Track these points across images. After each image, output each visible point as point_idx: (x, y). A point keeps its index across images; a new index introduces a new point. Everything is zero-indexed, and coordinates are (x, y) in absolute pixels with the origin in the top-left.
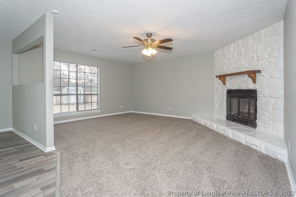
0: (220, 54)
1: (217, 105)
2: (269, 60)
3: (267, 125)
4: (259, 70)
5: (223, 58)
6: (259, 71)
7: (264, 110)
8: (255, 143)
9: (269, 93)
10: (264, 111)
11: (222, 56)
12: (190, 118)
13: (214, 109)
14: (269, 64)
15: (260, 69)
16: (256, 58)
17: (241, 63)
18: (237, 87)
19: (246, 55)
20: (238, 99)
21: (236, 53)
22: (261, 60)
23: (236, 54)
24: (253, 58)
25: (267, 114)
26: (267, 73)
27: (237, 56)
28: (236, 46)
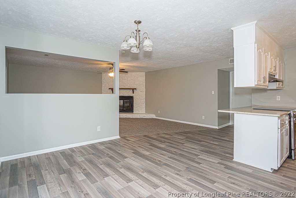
2: (140, 85)
15: (136, 88)
17: (125, 84)
26: (139, 90)
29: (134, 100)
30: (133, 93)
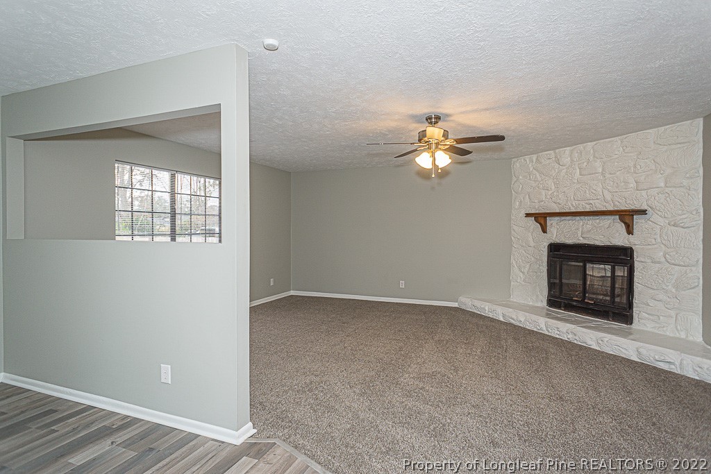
0: (530, 166)
1: (521, 275)
2: (667, 191)
3: (661, 318)
4: (642, 208)
5: (538, 175)
6: (643, 212)
7: (655, 287)
8: (667, 358)
9: (667, 256)
10: (652, 291)
11: (537, 171)
12: (456, 305)
13: (512, 283)
14: (668, 199)
15: (644, 207)
16: (633, 185)
17: (594, 192)
18: (581, 239)
19: (607, 176)
20: (581, 264)
21: (577, 168)
22: (645, 188)
23: (578, 170)
24: (626, 182)
25: (662, 296)
26: (660, 216)
27: (580, 175)
28: (577, 155)
29: (636, 264)
30: (630, 230)
